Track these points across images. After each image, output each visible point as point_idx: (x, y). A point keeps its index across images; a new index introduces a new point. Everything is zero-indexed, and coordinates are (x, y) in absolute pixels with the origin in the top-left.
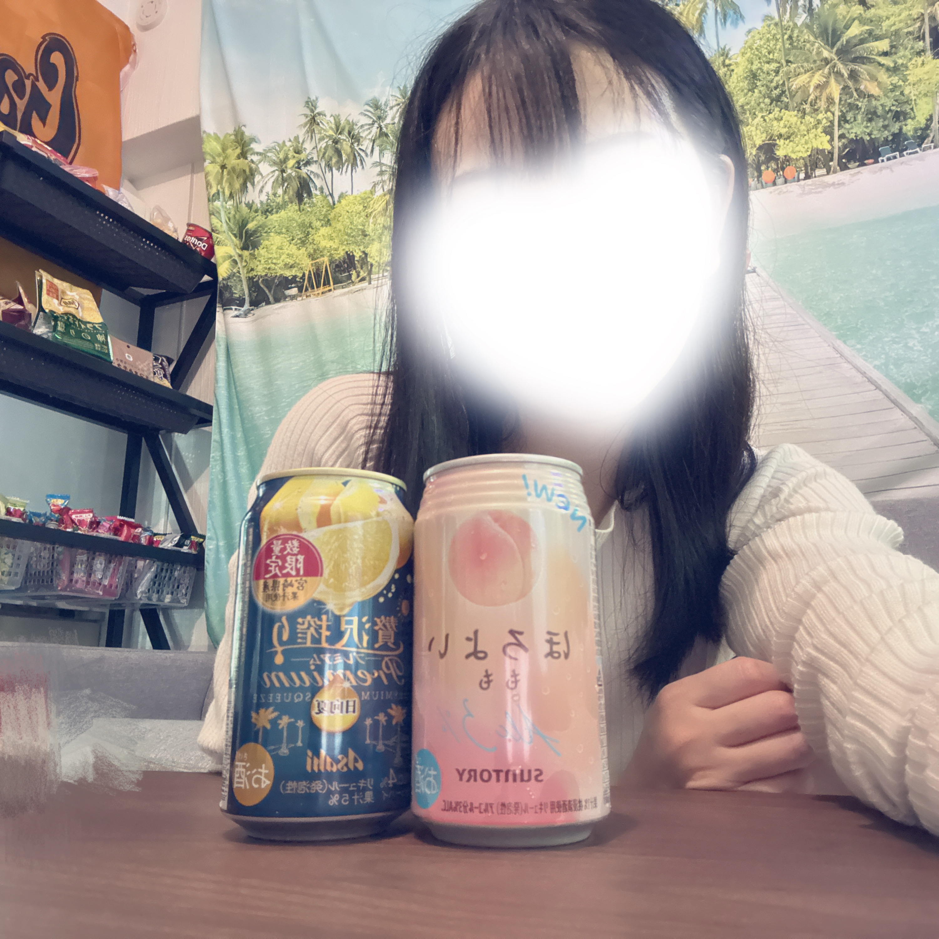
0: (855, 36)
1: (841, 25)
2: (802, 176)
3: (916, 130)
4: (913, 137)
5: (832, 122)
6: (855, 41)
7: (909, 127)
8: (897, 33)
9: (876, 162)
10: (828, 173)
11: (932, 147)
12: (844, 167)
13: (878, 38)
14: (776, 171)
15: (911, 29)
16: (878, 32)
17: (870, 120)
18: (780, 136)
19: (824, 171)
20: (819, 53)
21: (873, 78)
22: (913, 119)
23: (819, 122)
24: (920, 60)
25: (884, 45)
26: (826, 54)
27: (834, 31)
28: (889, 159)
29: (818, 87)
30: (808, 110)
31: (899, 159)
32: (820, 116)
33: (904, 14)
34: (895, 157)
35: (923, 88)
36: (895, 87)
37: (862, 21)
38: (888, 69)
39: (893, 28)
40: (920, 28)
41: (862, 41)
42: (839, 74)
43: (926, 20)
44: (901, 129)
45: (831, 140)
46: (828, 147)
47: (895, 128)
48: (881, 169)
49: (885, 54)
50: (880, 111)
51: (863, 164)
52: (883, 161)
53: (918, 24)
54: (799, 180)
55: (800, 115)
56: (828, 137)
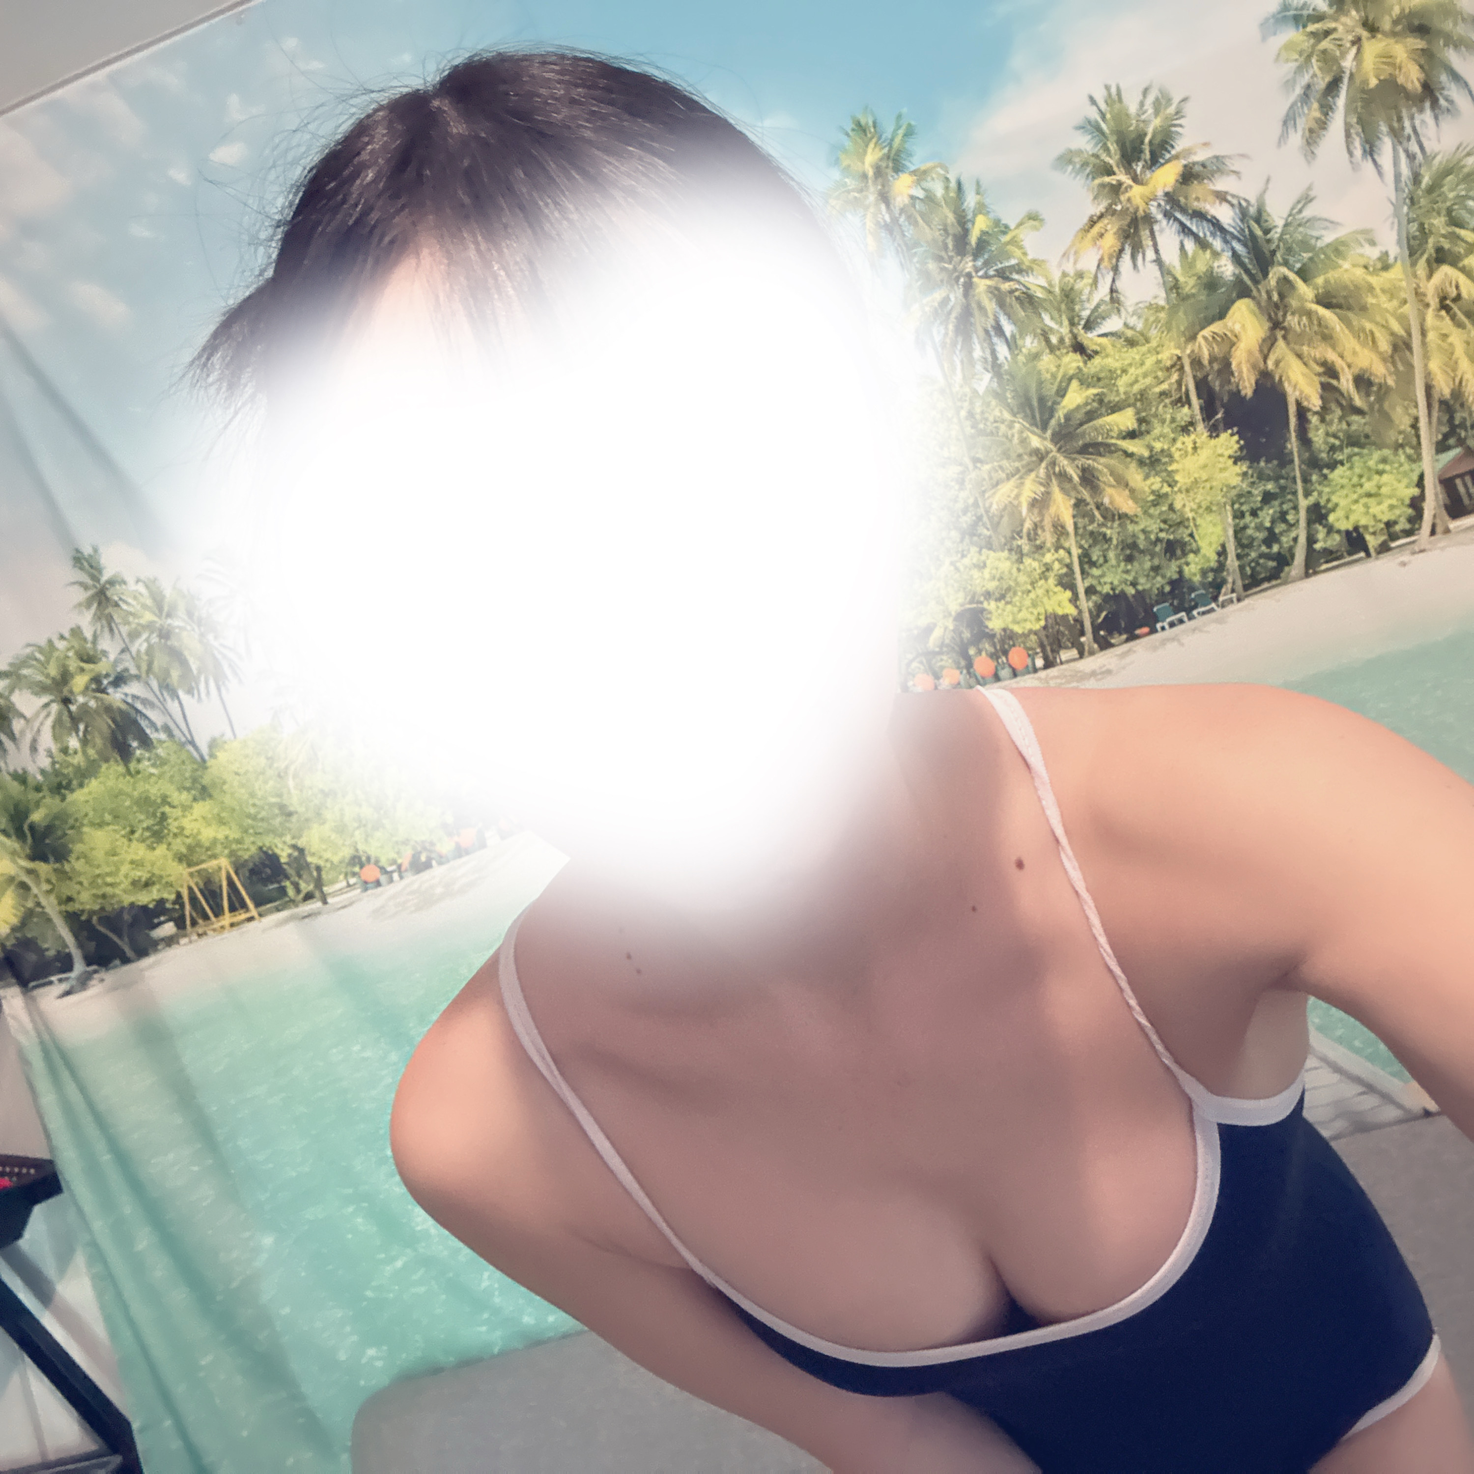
0: (1078, 407)
1: (1051, 390)
2: (1039, 662)
3: (1204, 573)
4: (1203, 585)
5: (1069, 566)
6: (1079, 416)
7: (1193, 568)
8: (1142, 395)
9: (1153, 631)
10: (1081, 655)
11: (1235, 600)
12: (1105, 645)
13: (1115, 408)
14: (994, 656)
15: (1165, 386)
16: (1113, 398)
17: (1129, 559)
18: (988, 595)
19: (1074, 653)
20: (1024, 441)
21: (1122, 482)
22: (1196, 552)
23: (1048, 568)
24: (1187, 441)
25: (1126, 419)
26: (1036, 442)
27: (1042, 400)
28: (1172, 625)
29: (1034, 503)
30: (1026, 548)
31: (1189, 624)
32: (1049, 558)
33: (1150, 361)
34: (1181, 621)
35: (1201, 496)
36: (1159, 498)
37: (1085, 381)
38: (1141, 462)
39: (1136, 388)
40: (1179, 383)
41: (1091, 416)
42: (1063, 477)
43: (1187, 368)
44: (1180, 572)
45: (1075, 599)
46: (1071, 610)
47: (1171, 571)
48: (1163, 642)
49: (1132, 435)
50: (1142, 543)
51: (1132, 637)
52: (1163, 628)
53: (1175, 377)
54: (1035, 670)
55: (1014, 557)
56: (1068, 594)
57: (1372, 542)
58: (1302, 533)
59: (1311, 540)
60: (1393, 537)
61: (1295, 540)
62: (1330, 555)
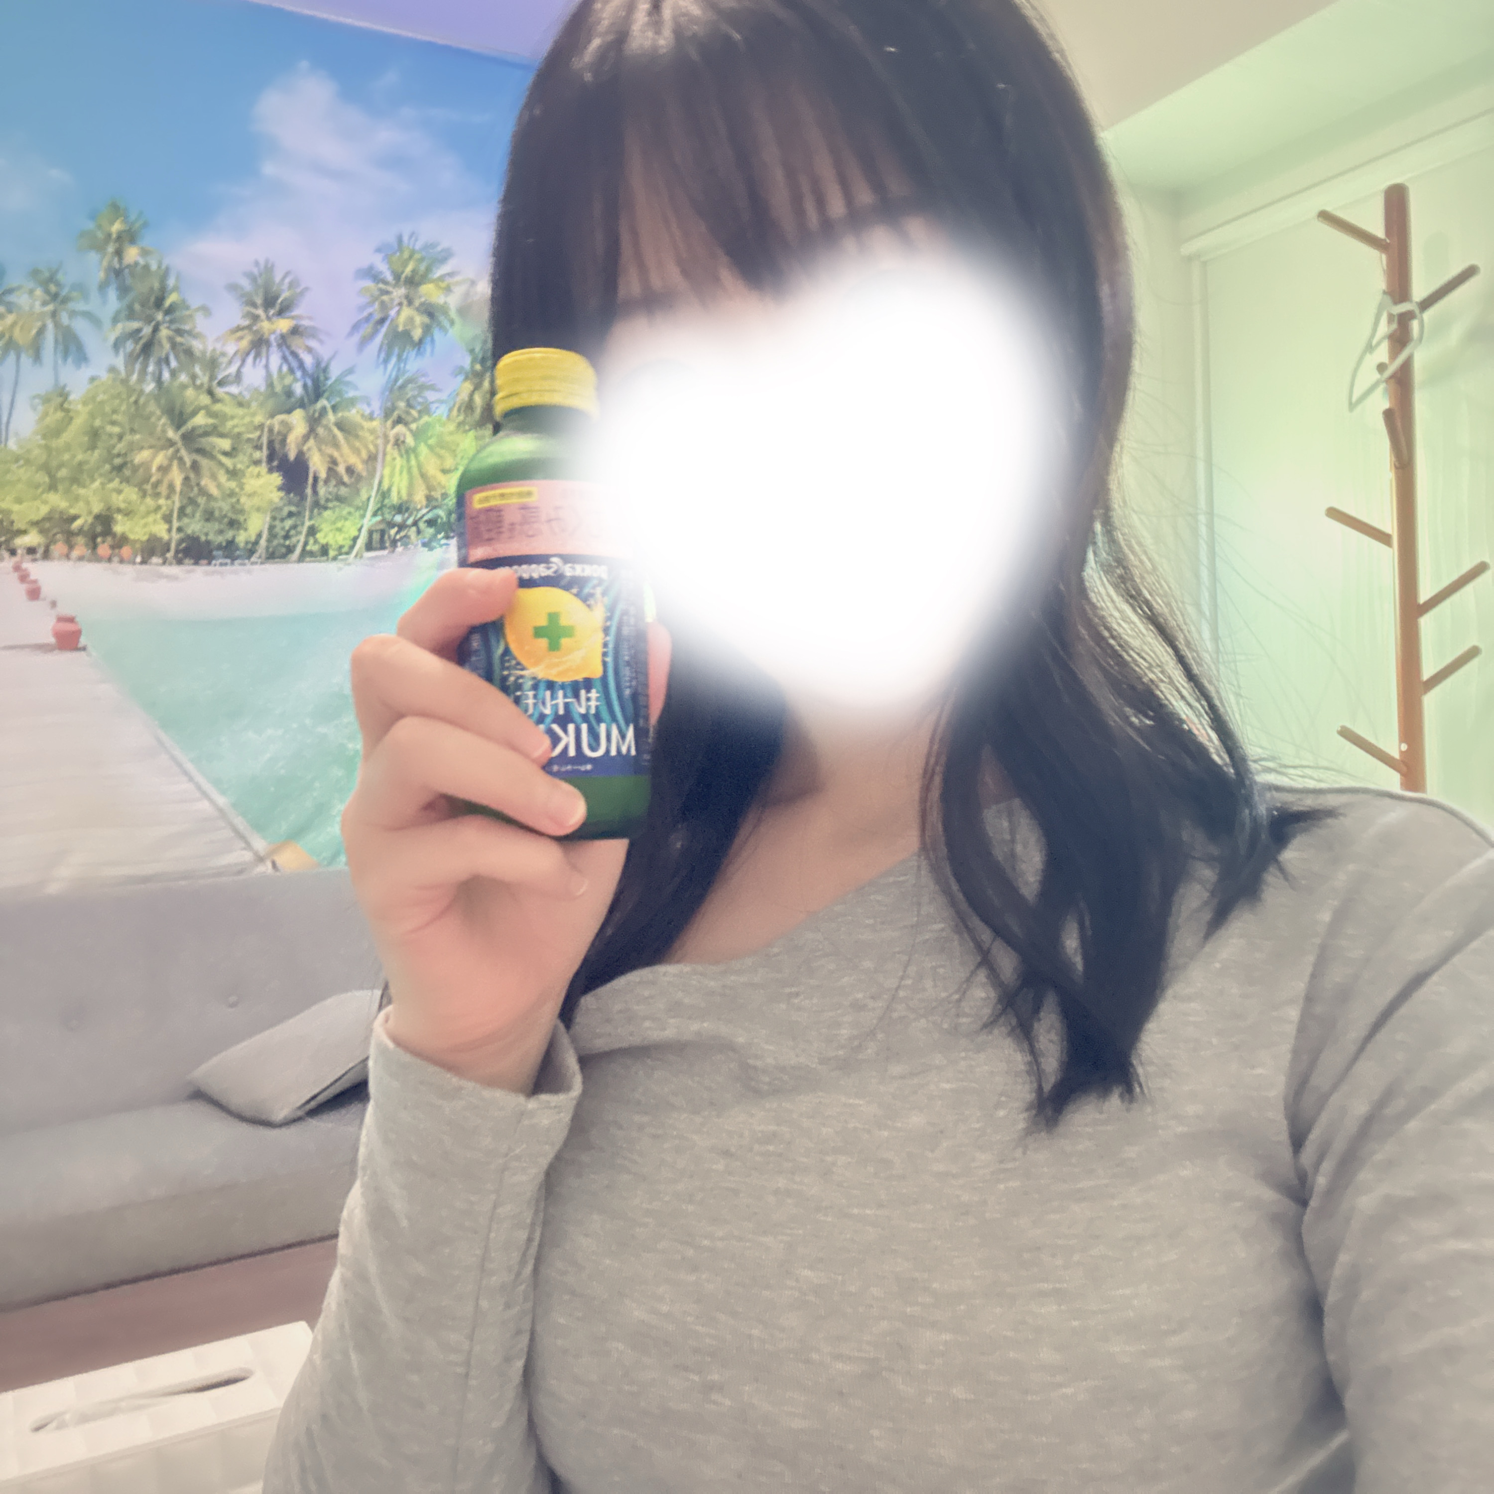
0: (200, 427)
1: (189, 409)
2: (139, 559)
3: (247, 543)
4: (245, 548)
5: (172, 511)
6: (201, 431)
7: (241, 538)
8: (239, 435)
9: (209, 564)
10: (164, 563)
11: (259, 562)
12: (180, 562)
13: (222, 435)
14: (112, 547)
15: (251, 436)
16: (221, 429)
17: (207, 520)
18: (119, 510)
19: (160, 561)
20: (164, 431)
21: (214, 477)
22: (246, 530)
23: (159, 508)
24: (255, 470)
25: (225, 444)
26: (171, 434)
27: (181, 413)
28: (221, 564)
29: (160, 468)
30: (150, 492)
31: (228, 567)
32: (162, 501)
33: (247, 420)
34: (226, 564)
35: (256, 501)
36: (232, 494)
37: (211, 414)
38: (228, 471)
39: (236, 430)
40: (260, 437)
41: (206, 434)
42: (181, 460)
43: (265, 432)
44: (234, 537)
45: (169, 530)
46: (166, 537)
47: (229, 535)
49: (226, 454)
50: (217, 514)
51: (196, 563)
52: (215, 565)
53: (258, 433)
54: (134, 563)
55: (141, 494)
56: (166, 526)
57: (332, 553)
58: (302, 538)
59: (306, 544)
60: (341, 554)
61: (298, 541)
62: (312, 554)
